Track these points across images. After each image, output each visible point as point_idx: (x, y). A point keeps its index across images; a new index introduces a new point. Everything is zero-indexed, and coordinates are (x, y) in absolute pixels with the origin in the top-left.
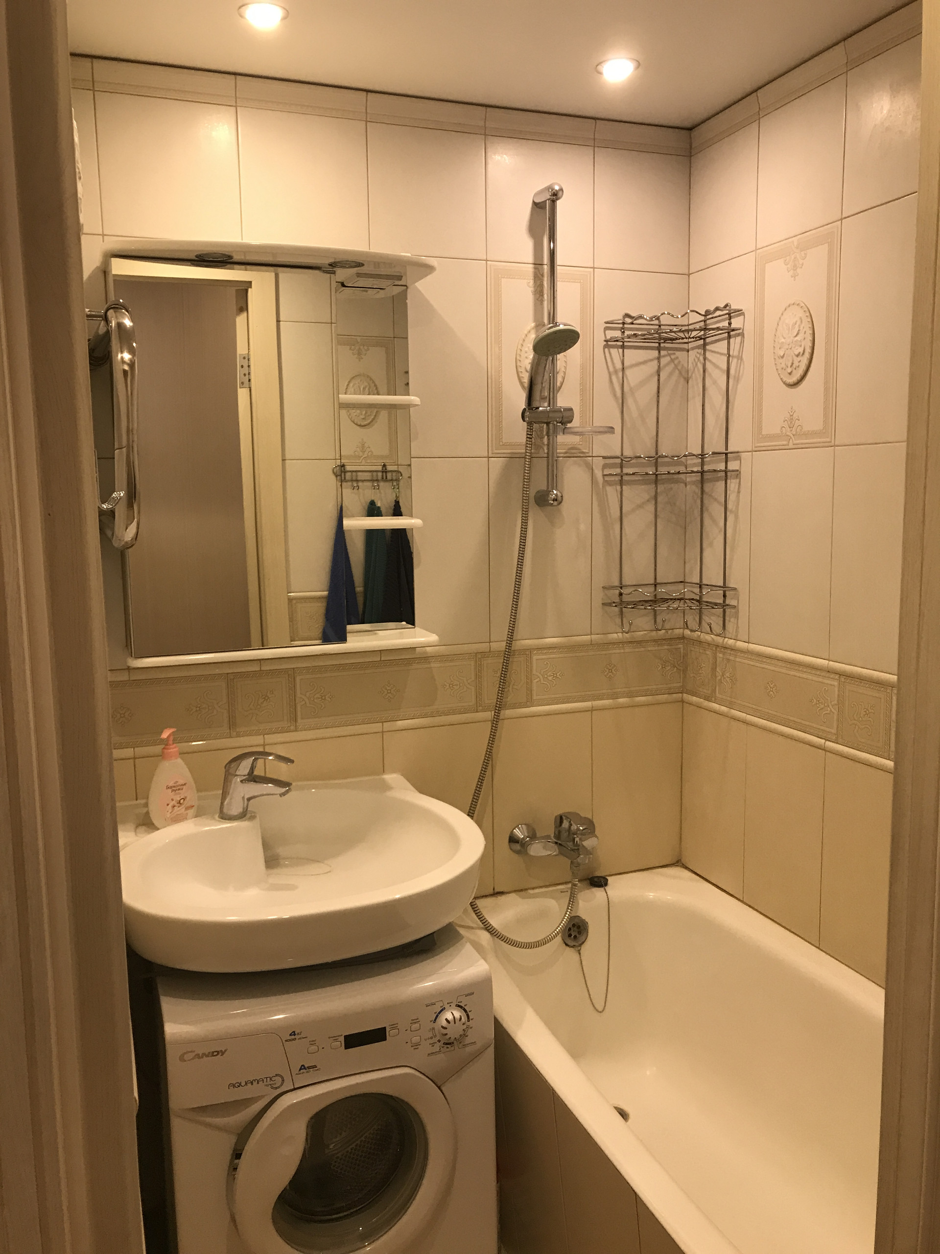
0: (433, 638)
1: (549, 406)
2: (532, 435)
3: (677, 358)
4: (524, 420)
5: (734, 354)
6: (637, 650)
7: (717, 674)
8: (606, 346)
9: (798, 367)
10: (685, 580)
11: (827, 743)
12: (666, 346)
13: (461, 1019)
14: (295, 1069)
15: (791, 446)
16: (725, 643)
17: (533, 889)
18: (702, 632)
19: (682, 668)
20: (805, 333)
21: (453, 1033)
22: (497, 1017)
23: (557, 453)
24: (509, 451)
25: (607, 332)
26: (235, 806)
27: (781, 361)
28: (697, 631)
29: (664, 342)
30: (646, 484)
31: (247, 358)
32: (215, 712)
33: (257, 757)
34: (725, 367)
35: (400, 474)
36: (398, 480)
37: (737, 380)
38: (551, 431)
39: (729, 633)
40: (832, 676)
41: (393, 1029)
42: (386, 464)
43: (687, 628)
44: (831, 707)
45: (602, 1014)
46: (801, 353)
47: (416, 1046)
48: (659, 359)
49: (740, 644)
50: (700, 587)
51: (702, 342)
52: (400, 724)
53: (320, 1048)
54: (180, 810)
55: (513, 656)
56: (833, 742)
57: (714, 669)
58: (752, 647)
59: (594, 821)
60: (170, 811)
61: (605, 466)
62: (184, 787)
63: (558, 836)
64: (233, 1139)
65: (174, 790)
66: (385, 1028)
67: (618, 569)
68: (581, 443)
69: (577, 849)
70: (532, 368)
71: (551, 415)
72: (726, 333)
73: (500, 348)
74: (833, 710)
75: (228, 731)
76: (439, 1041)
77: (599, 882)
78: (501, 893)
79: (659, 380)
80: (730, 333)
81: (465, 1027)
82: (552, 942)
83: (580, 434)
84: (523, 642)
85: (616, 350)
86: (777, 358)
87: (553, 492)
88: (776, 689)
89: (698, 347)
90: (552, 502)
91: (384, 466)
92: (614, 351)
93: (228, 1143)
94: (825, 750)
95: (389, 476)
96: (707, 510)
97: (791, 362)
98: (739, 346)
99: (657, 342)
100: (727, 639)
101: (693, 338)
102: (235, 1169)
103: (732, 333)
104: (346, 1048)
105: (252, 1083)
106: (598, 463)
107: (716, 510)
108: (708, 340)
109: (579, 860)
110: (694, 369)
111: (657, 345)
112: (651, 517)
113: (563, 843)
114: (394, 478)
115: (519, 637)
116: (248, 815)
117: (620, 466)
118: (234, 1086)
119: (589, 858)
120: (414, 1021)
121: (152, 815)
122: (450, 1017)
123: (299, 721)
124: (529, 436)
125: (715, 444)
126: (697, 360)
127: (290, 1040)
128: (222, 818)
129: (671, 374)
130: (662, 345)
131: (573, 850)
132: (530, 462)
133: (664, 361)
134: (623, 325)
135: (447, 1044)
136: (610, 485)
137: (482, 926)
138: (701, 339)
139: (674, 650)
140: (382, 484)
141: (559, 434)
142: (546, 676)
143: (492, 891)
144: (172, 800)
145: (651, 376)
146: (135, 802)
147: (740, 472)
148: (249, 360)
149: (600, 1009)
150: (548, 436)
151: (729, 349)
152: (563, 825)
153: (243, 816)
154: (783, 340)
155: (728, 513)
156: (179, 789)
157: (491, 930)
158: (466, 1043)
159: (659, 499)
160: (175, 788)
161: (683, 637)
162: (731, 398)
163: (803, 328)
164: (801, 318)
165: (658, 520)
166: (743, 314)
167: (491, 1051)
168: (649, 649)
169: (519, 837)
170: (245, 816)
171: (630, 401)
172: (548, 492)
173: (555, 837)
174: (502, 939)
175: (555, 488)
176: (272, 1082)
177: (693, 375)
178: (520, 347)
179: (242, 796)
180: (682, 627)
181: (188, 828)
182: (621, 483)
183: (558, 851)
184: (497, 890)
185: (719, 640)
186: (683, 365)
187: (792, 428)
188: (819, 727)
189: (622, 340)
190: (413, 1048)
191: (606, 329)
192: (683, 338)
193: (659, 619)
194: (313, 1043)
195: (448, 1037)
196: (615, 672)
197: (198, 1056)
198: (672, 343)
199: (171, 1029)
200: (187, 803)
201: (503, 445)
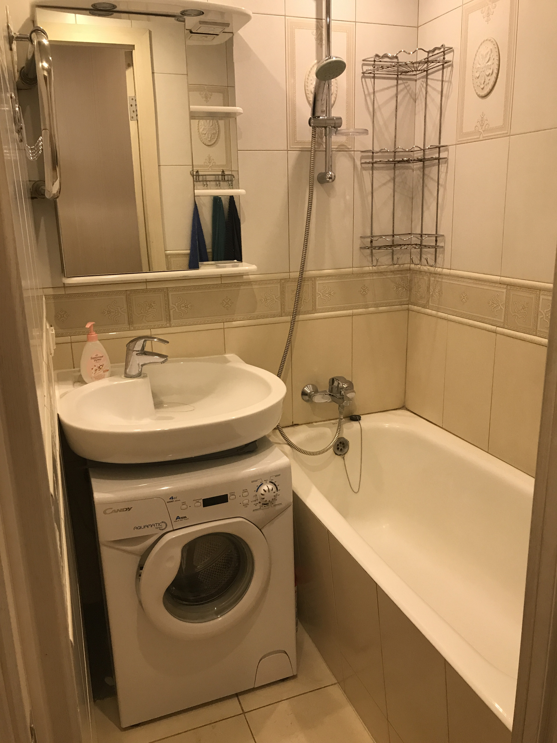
0: (254, 267)
1: (326, 116)
2: (315, 135)
3: (409, 85)
4: (310, 125)
5: (446, 80)
6: (381, 277)
7: (430, 291)
8: (362, 77)
9: (488, 83)
10: (411, 232)
11: (498, 328)
12: (402, 77)
13: (272, 490)
14: (174, 518)
15: (481, 138)
16: (435, 270)
17: (316, 422)
18: (421, 265)
19: (408, 289)
20: (494, 60)
21: (268, 497)
22: (295, 491)
23: (332, 148)
24: (300, 147)
25: (364, 67)
26: (134, 370)
27: (477, 80)
28: (418, 264)
29: (401, 75)
30: (387, 170)
31: (134, 100)
32: (120, 315)
33: (147, 339)
34: (440, 90)
35: (233, 177)
36: (232, 181)
37: (448, 97)
38: (328, 132)
39: (438, 264)
40: (502, 286)
41: (233, 495)
42: (224, 170)
43: (413, 263)
44: (501, 306)
45: (357, 494)
46: (490, 74)
47: (246, 505)
48: (397, 85)
49: (445, 271)
50: (421, 236)
51: (425, 73)
52: (235, 323)
53: (188, 507)
54: (101, 372)
55: (304, 282)
56: (501, 327)
57: (428, 288)
58: (452, 272)
59: (353, 382)
60: (94, 373)
61: (362, 158)
62: (102, 358)
63: (331, 391)
64: (139, 559)
65: (96, 360)
66: (227, 495)
67: (370, 225)
68: (347, 142)
69: (343, 398)
70: (315, 90)
71: (328, 122)
72: (441, 65)
73: (294, 78)
74: (502, 308)
75: (128, 326)
76: (260, 503)
77: (356, 418)
78: (297, 425)
79: (397, 100)
80: (445, 64)
81: (275, 494)
82: (329, 451)
83: (347, 134)
84: (310, 273)
85: (370, 79)
86: (474, 79)
87: (329, 173)
88: (467, 297)
89: (423, 77)
90: (328, 180)
91: (223, 171)
92: (368, 80)
93: (136, 560)
94: (496, 333)
95: (226, 178)
96: (426, 186)
97: (484, 81)
98: (449, 73)
99: (396, 74)
100: (436, 268)
101: (420, 70)
102: (140, 575)
103: (445, 65)
104: (203, 507)
105: (148, 527)
106: (358, 156)
107: (431, 185)
108: (429, 72)
109: (343, 404)
110: (420, 93)
111: (396, 76)
112: (391, 191)
113: (334, 395)
114: (229, 179)
115: (308, 269)
116: (142, 375)
117: (371, 158)
118: (137, 528)
119: (350, 403)
120: (245, 491)
121: (83, 377)
122: (266, 489)
123: (172, 321)
124: (313, 136)
125: (432, 141)
126: (421, 86)
127: (170, 502)
128: (126, 377)
129: (404, 97)
130: (399, 76)
131: (340, 398)
132: (314, 153)
133: (400, 87)
134: (374, 62)
135: (265, 504)
136: (365, 170)
137: (286, 442)
138: (425, 71)
139: (403, 277)
140: (221, 183)
141: (333, 134)
142: (324, 294)
143: (292, 423)
144: (95, 366)
145: (391, 98)
146: (73, 369)
147: (448, 159)
148: (135, 100)
149: (356, 491)
150: (326, 136)
151: (443, 76)
152: (334, 384)
153: (139, 375)
154: (479, 66)
155: (440, 187)
156: (99, 360)
157: (291, 445)
158: (276, 503)
159: (396, 180)
160: (96, 359)
161: (410, 269)
162: (443, 111)
163: (493, 56)
164: (491, 50)
165: (396, 193)
166: (453, 51)
167: (291, 509)
168: (389, 277)
169: (308, 392)
170: (140, 376)
171: (378, 114)
172: (326, 173)
173: (329, 391)
174: (298, 450)
175: (330, 170)
176: (159, 526)
177: (419, 97)
178: (307, 77)
179: (138, 363)
180: (409, 262)
181: (105, 382)
182: (372, 169)
183: (331, 399)
184: (294, 423)
185: (432, 269)
186: (412, 90)
187: (483, 126)
188: (493, 319)
189: (373, 73)
190: (244, 506)
191: (363, 65)
192: (413, 71)
193: (395, 257)
194: (184, 503)
195: (265, 500)
196: (367, 292)
197: (115, 511)
198: (406, 75)
199: (98, 496)
200: (104, 368)
201: (297, 142)
